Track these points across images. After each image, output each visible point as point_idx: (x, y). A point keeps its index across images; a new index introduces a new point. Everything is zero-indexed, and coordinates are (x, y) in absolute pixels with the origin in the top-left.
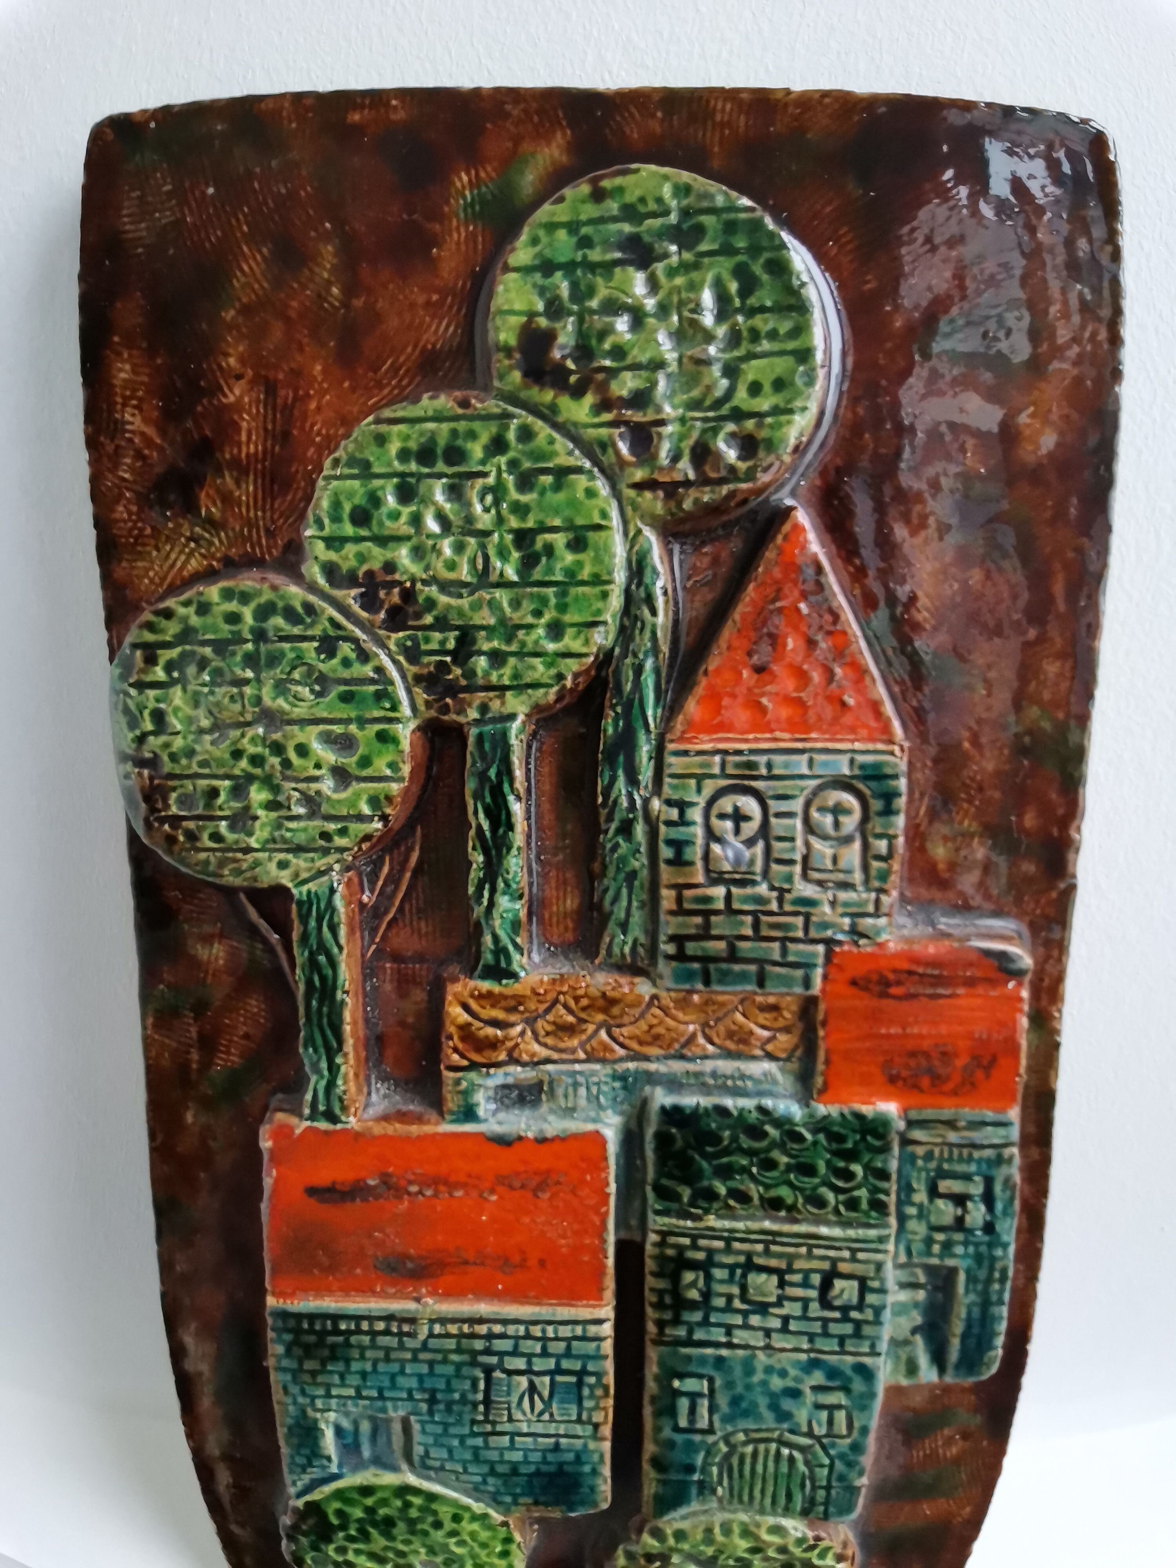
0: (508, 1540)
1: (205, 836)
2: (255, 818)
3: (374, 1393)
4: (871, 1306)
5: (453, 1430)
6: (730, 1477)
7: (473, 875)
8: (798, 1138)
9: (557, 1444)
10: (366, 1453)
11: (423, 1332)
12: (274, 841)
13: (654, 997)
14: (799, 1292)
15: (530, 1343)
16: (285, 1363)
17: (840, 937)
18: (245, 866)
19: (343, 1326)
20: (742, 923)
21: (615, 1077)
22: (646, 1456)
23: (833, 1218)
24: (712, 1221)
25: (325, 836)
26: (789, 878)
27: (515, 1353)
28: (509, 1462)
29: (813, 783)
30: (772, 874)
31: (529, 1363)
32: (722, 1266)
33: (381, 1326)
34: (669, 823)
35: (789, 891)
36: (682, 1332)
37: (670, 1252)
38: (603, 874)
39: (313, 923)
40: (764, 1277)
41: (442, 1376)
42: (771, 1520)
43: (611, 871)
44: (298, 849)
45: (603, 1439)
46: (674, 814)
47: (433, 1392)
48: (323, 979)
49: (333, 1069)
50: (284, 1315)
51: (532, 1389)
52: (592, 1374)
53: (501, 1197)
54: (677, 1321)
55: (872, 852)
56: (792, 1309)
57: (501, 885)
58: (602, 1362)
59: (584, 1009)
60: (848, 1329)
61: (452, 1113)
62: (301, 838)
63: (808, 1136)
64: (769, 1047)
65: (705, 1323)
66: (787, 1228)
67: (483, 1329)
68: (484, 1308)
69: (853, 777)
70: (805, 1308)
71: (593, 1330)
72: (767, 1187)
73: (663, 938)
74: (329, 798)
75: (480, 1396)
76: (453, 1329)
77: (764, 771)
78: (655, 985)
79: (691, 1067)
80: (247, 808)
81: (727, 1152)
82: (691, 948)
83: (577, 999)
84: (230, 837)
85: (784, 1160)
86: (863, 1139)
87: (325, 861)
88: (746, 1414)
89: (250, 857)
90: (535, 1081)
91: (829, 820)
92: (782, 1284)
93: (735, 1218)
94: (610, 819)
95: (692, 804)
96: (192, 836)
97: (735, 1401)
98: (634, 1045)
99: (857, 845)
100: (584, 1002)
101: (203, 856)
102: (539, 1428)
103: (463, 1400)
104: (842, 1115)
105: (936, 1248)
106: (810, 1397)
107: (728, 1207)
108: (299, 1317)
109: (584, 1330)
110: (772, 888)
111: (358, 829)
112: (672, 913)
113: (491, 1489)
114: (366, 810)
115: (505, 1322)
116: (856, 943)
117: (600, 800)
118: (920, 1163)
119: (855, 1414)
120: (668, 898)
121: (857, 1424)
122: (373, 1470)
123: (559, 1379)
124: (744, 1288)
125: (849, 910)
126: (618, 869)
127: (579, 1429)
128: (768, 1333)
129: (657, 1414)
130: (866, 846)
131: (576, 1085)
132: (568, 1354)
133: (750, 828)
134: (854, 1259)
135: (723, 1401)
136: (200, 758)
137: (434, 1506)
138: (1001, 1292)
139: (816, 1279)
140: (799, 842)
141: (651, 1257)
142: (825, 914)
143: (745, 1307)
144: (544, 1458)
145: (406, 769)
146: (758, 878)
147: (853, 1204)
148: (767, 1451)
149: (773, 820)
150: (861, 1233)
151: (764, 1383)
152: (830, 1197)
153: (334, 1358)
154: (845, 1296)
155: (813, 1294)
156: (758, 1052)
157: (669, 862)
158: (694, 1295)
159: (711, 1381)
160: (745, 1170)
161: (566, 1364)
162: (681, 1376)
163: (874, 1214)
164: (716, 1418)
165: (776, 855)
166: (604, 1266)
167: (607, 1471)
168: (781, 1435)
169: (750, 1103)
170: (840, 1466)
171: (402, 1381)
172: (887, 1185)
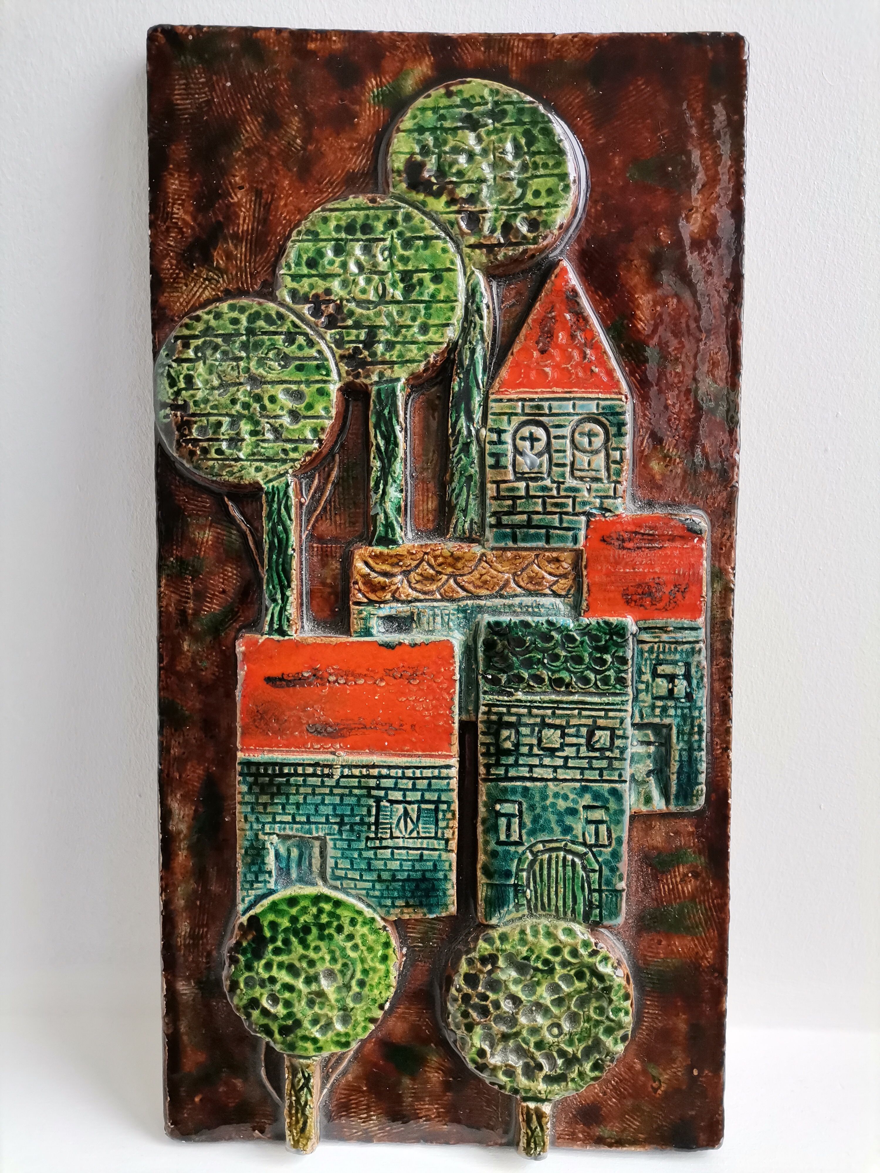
0: (387, 945)
1: (213, 451)
2: (243, 440)
3: (304, 819)
4: (618, 747)
5: (354, 845)
6: (535, 882)
7: (373, 475)
8: (572, 640)
9: (422, 855)
10: (294, 875)
11: (337, 773)
12: (253, 454)
13: (483, 555)
14: (574, 740)
15: (405, 781)
16: (248, 798)
17: (594, 511)
18: (236, 469)
19: (286, 771)
20: (535, 504)
21: (458, 610)
22: (479, 866)
23: (593, 690)
24: (520, 695)
25: (285, 451)
26: (563, 475)
27: (396, 788)
28: (390, 870)
29: (576, 418)
30: (553, 473)
31: (404, 796)
32: (526, 725)
33: (310, 770)
34: (492, 443)
35: (563, 483)
36: (501, 771)
37: (494, 718)
38: (452, 480)
39: (275, 506)
40: (552, 731)
41: (349, 805)
42: (563, 924)
43: (457, 475)
44: (269, 460)
45: (452, 851)
46: (494, 437)
47: (342, 816)
48: (280, 541)
49: (285, 599)
50: (248, 764)
51: (406, 813)
52: (444, 802)
53: (387, 684)
54: (498, 764)
55: (611, 459)
56: (570, 751)
57: (390, 480)
58: (451, 793)
59: (440, 565)
60: (604, 764)
61: (356, 632)
62: (270, 453)
63: (578, 638)
64: (554, 588)
65: (516, 764)
66: (565, 698)
67: (375, 772)
68: (376, 759)
69: (599, 414)
70: (578, 751)
71: (444, 772)
72: (554, 672)
73: (488, 514)
74: (287, 428)
75: (372, 819)
76: (356, 772)
77: (547, 411)
78: (484, 547)
79: (506, 601)
80: (238, 434)
81: (528, 651)
82: (505, 519)
83: (435, 557)
84: (228, 452)
85: (564, 653)
86: (611, 638)
87: (283, 467)
88: (543, 829)
89: (239, 464)
90: (409, 613)
91: (586, 440)
92: (563, 735)
93: (533, 694)
94: (456, 442)
95: (505, 431)
96: (205, 451)
97: (535, 820)
98: (471, 587)
99: (602, 455)
100: (440, 560)
101: (211, 463)
102: (410, 843)
103: (362, 823)
104: (598, 623)
105: (658, 711)
106: (582, 814)
107: (529, 686)
108: (258, 764)
109: (440, 772)
110: (553, 482)
111: (304, 447)
112: (494, 498)
113: (377, 893)
114: (310, 436)
115: (389, 767)
116: (604, 515)
117: (450, 431)
118: (646, 654)
119: (612, 827)
120: (492, 489)
121: (614, 836)
122: (298, 885)
123: (423, 806)
124: (540, 740)
125: (599, 494)
126: (461, 474)
127: (435, 844)
128: (555, 768)
129: (486, 832)
130: (608, 456)
131: (434, 615)
132: (429, 788)
133: (540, 446)
134: (606, 717)
135: (527, 819)
136: (211, 404)
137: (338, 912)
138: (700, 740)
139: (584, 731)
140: (569, 453)
141: (482, 722)
142: (584, 496)
143: (541, 752)
144: (413, 866)
145: (334, 412)
146: (545, 476)
147: (606, 681)
148: (557, 857)
149: (553, 441)
150: (611, 699)
151: (554, 805)
152: (592, 676)
153: (279, 793)
154: (602, 741)
155: (583, 741)
156: (548, 591)
157: (491, 467)
158: (508, 745)
159: (520, 804)
160: (540, 662)
161: (428, 796)
162: (501, 801)
163: (618, 686)
164: (524, 831)
165: (555, 461)
166: (453, 728)
167: (453, 876)
168: (566, 845)
169: (543, 620)
170: (606, 872)
171: (323, 809)
172: (625, 668)
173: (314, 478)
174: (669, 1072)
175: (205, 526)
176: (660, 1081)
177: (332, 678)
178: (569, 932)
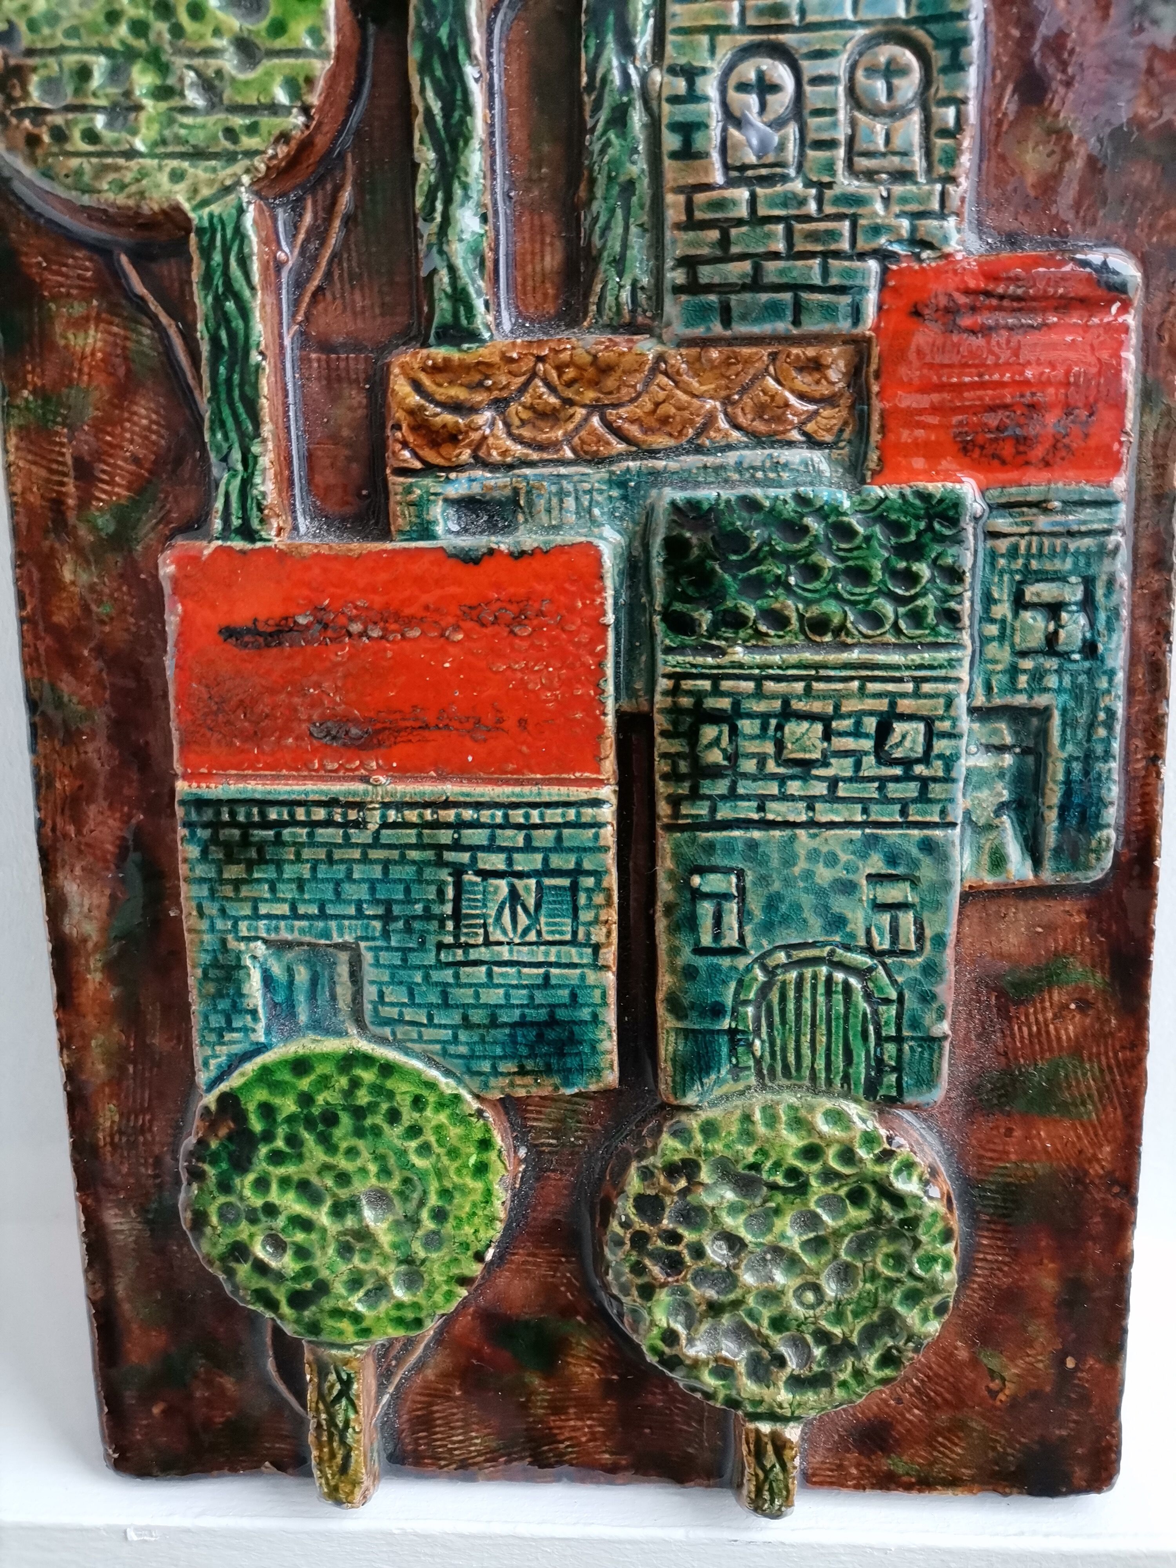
0: (485, 1144)
1: (76, 134)
2: (139, 108)
3: (314, 910)
4: (940, 756)
5: (414, 959)
6: (770, 1026)
7: (421, 178)
8: (846, 532)
9: (547, 977)
10: (303, 1018)
11: (375, 819)
12: (164, 142)
13: (660, 358)
14: (849, 743)
15: (509, 832)
16: (201, 871)
17: (896, 248)
18: (128, 177)
19: (273, 815)
20: (769, 236)
21: (611, 483)
22: (660, 995)
23: (890, 638)
24: (739, 653)
25: (231, 133)
26: (830, 167)
27: (491, 847)
28: (486, 1006)
29: (861, 32)
30: (807, 165)
31: (510, 862)
32: (750, 716)
33: (320, 814)
34: (675, 100)
35: (830, 185)
36: (702, 810)
37: (686, 702)
38: (592, 198)
39: (217, 257)
40: (805, 725)
41: (400, 881)
42: (828, 1103)
43: (602, 180)
44: (198, 154)
45: (606, 968)
46: (681, 85)
47: (388, 904)
48: (232, 335)
49: (248, 460)
50: (198, 803)
51: (514, 895)
52: (589, 873)
53: (467, 636)
54: (695, 795)
55: (935, 127)
56: (841, 767)
57: (458, 192)
58: (601, 856)
59: (569, 384)
60: (911, 790)
61: (401, 532)
62: (199, 138)
63: (861, 530)
64: (810, 427)
65: (732, 795)
66: (833, 657)
67: (450, 815)
68: (450, 789)
69: (909, 22)
70: (858, 765)
71: (588, 813)
72: (808, 603)
73: (669, 263)
74: (233, 80)
75: (448, 909)
76: (412, 816)
77: (795, 19)
78: (660, 340)
79: (709, 460)
80: (128, 94)
81: (755, 559)
82: (706, 274)
83: (560, 369)
84: (108, 136)
85: (830, 562)
86: (930, 528)
87: (229, 171)
88: (786, 920)
89: (134, 164)
90: (508, 492)
91: (880, 85)
92: (827, 735)
93: (766, 649)
94: (597, 106)
95: (704, 71)
96: (60, 135)
97: (772, 903)
98: (635, 431)
99: (916, 118)
100: (570, 373)
101: (74, 162)
102: (523, 954)
103: (428, 916)
104: (902, 495)
105: (1023, 680)
106: (866, 892)
107: (759, 635)
108: (217, 804)
109: (578, 815)
110: (809, 184)
111: (270, 124)
112: (680, 226)
113: (463, 1050)
114: (282, 97)
115: (478, 806)
116: (917, 258)
117: (585, 80)
118: (1002, 562)
119: (926, 915)
120: (675, 205)
121: (928, 933)
122: (311, 1035)
123: (548, 881)
124: (780, 745)
125: (909, 208)
126: (610, 179)
127: (573, 954)
128: (811, 802)
129: (674, 929)
130: (927, 121)
131: (561, 494)
132: (559, 846)
133: (781, 102)
134: (917, 694)
135: (755, 904)
136: (65, 24)
137: (390, 1084)
138: (1107, 741)
139: (871, 724)
140: (842, 116)
141: (662, 711)
142: (875, 214)
143: (781, 770)
144: (531, 997)
145: (332, 41)
146: (792, 172)
147: (917, 617)
148: (815, 977)
149: (808, 89)
150: (927, 656)
151: (808, 875)
152: (888, 609)
153: (262, 860)
154: (907, 744)
155: (868, 744)
156: (795, 435)
157: (674, 155)
158: (715, 756)
159: (740, 875)
160: (780, 582)
161: (557, 861)
162: (701, 871)
163: (943, 629)
164: (748, 929)
165: (812, 136)
166: (602, 726)
167: (610, 1016)
168: (832, 953)
169: (786, 493)
170: (911, 1001)
171: (350, 891)
172: (958, 589)
173: (304, 208)
174: (1020, 1362)
175: (86, 319)
176: (1003, 1380)
177: (356, 628)
178: (837, 1117)
